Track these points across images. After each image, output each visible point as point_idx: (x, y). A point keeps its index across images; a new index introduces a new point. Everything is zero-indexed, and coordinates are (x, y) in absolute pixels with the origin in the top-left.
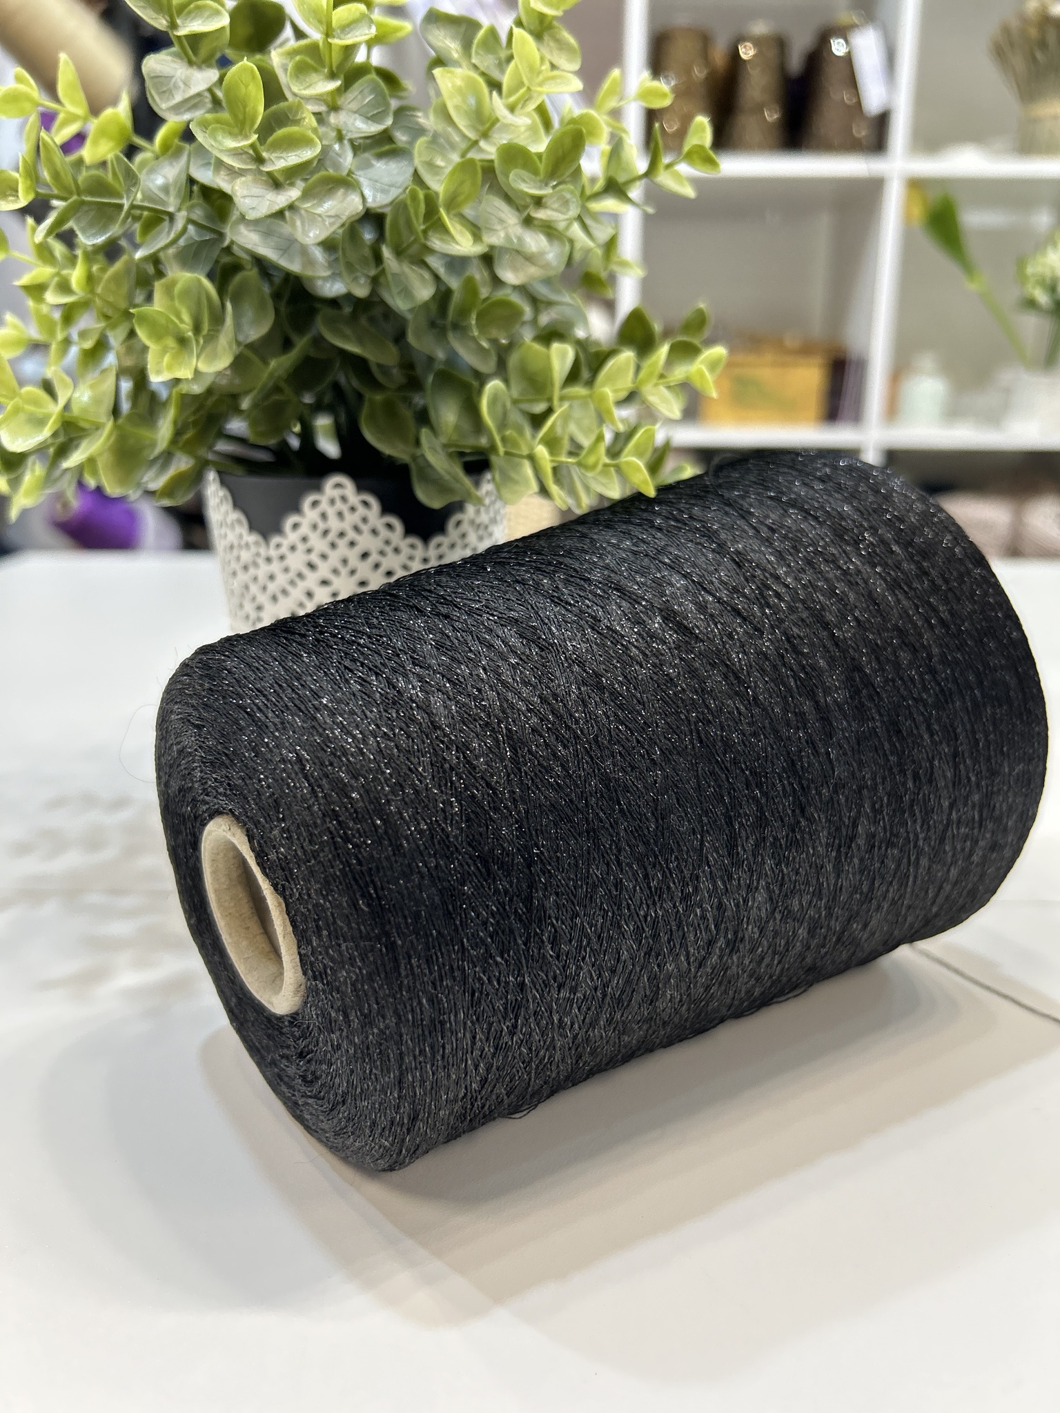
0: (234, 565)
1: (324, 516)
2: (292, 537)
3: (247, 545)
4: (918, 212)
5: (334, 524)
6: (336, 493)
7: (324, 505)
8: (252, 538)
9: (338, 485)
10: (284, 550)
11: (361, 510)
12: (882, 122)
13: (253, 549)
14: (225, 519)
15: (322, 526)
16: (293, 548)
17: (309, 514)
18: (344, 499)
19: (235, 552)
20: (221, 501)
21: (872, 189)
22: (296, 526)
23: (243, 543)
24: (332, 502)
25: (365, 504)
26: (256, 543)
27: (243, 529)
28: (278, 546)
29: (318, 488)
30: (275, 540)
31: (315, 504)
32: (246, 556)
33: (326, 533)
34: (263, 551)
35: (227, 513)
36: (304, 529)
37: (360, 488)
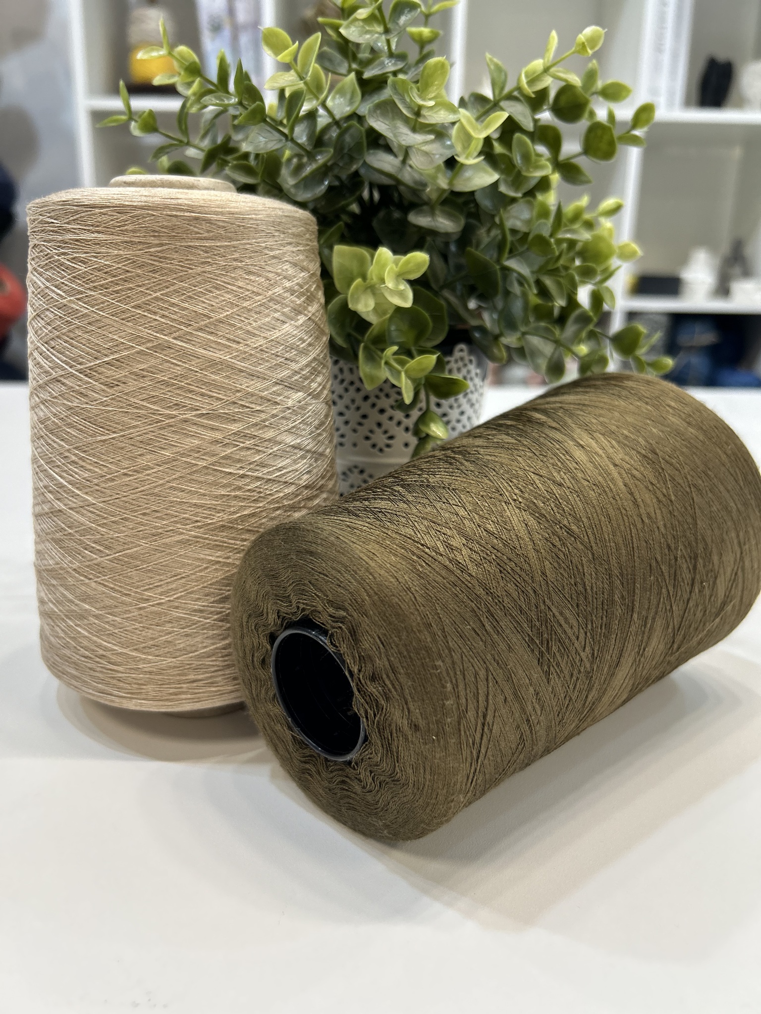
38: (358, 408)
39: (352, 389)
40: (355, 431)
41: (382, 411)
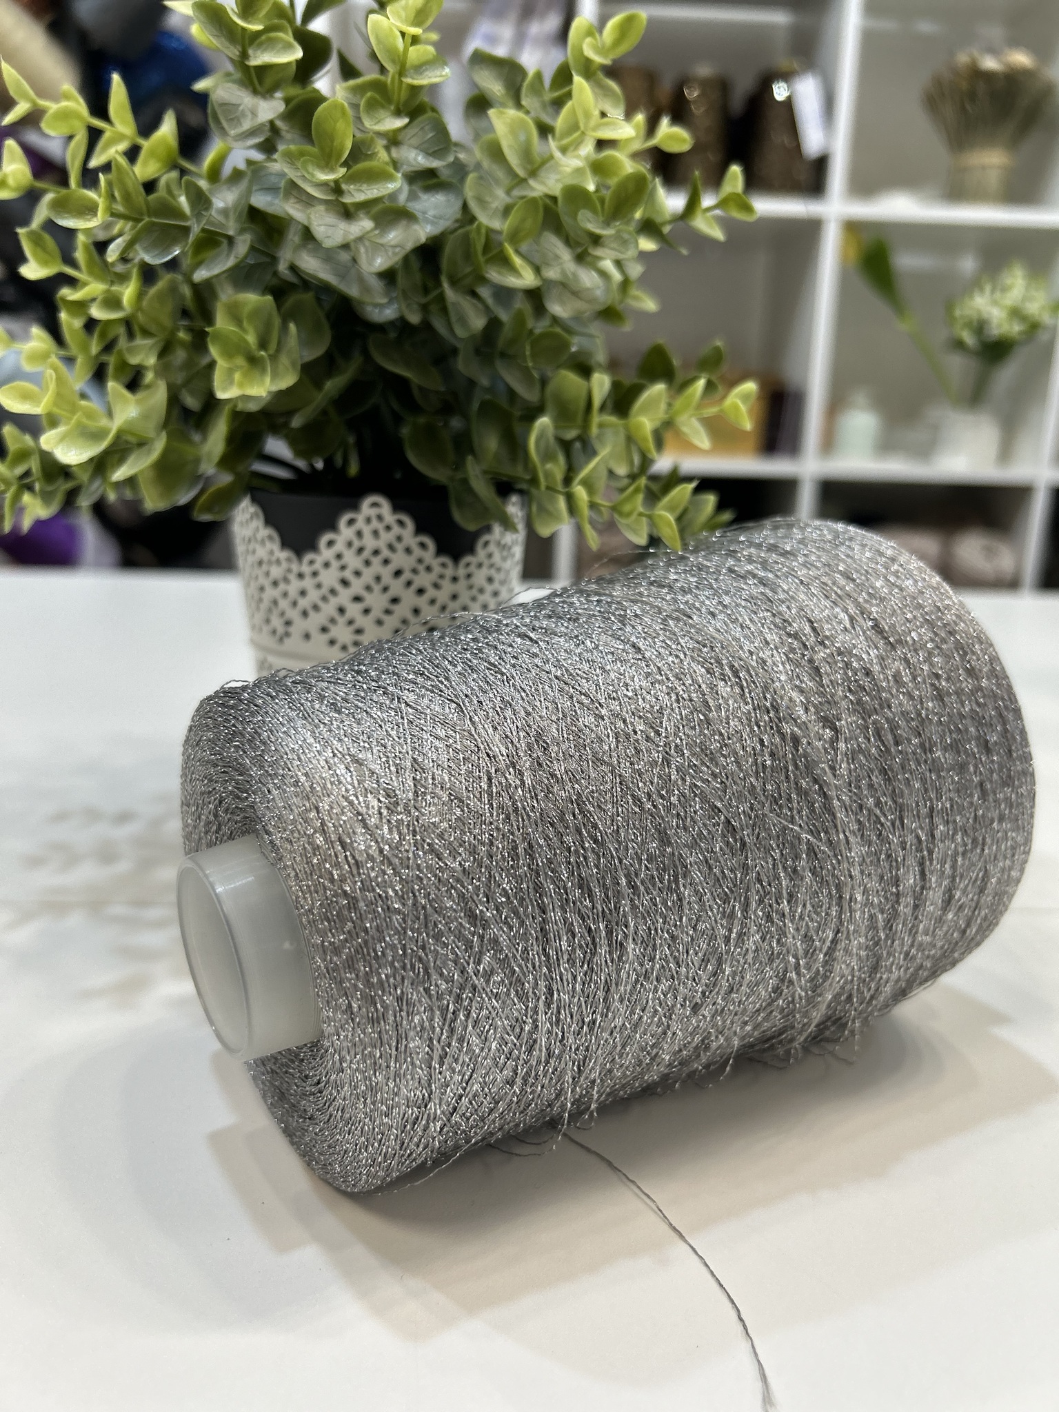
0: (263, 581)
1: (359, 534)
2: (326, 554)
3: (278, 562)
4: (852, 253)
5: (369, 542)
6: (373, 512)
7: (360, 524)
8: (284, 555)
9: (375, 505)
10: (318, 566)
11: (396, 530)
12: (821, 165)
13: (284, 565)
14: (254, 535)
15: (357, 544)
16: (327, 565)
17: (345, 532)
18: (380, 518)
19: (265, 567)
20: (252, 518)
21: (810, 230)
22: (331, 543)
23: (274, 559)
24: (368, 520)
25: (401, 523)
26: (289, 560)
27: (275, 546)
28: (312, 562)
29: (355, 507)
30: (309, 556)
31: (351, 522)
32: (276, 572)
33: (360, 550)
34: (295, 567)
35: (257, 529)
36: (340, 546)
37: (396, 508)
38: (385, 589)
39: (376, 561)
40: (379, 622)
41: (421, 591)
